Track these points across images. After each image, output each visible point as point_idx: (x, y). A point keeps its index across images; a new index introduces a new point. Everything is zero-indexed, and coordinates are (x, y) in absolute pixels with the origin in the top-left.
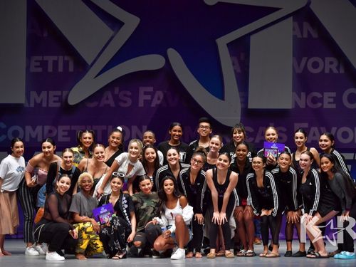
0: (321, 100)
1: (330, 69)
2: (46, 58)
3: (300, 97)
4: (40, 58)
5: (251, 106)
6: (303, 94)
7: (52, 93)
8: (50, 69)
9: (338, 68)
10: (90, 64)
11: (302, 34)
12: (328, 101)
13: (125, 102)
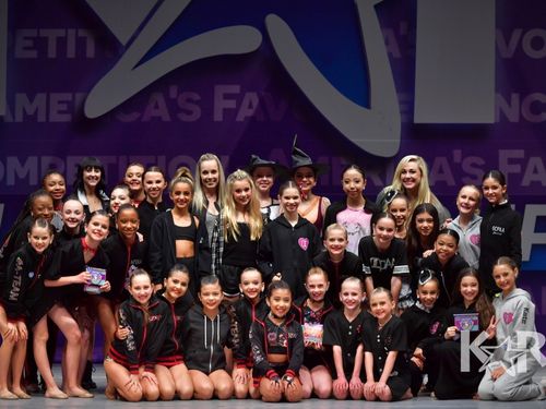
2: (44, 33)
3: (509, 102)
4: (33, 33)
5: (420, 118)
7: (55, 97)
8: (52, 53)
10: (124, 44)
13: (189, 113)
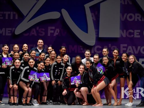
0: (133, 34)
1: (138, 19)
2: (5, 13)
3: (123, 32)
4: (2, 13)
5: (100, 36)
6: (125, 31)
7: (7, 29)
8: (7, 18)
9: (141, 19)
10: (25, 15)
11: (125, 3)
12: (136, 34)
13: (42, 34)
